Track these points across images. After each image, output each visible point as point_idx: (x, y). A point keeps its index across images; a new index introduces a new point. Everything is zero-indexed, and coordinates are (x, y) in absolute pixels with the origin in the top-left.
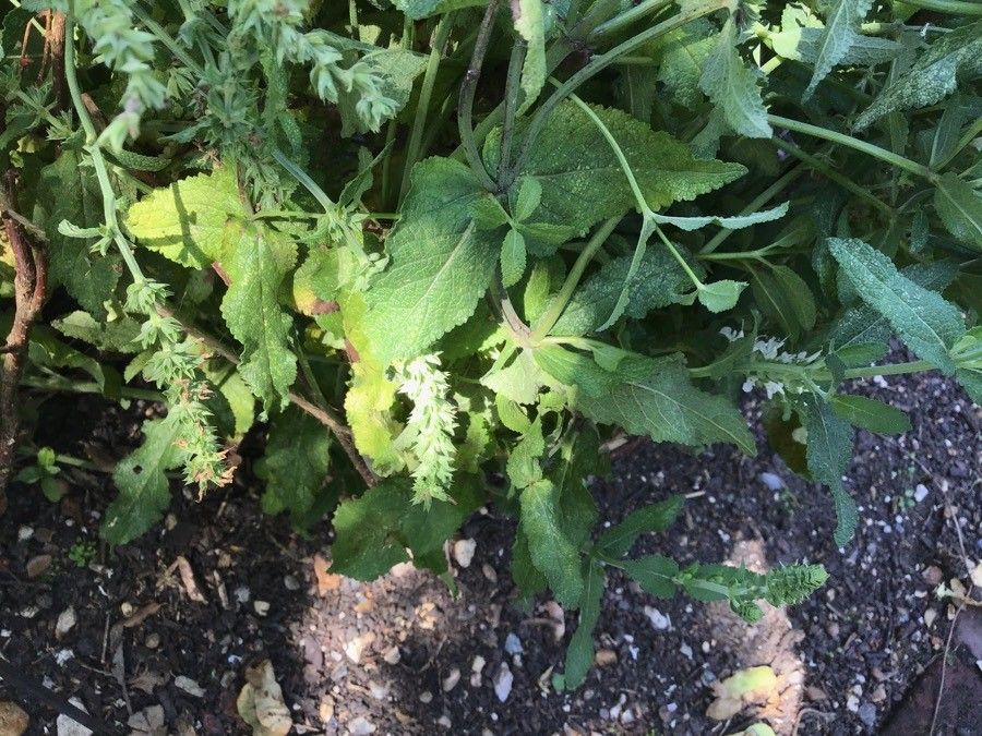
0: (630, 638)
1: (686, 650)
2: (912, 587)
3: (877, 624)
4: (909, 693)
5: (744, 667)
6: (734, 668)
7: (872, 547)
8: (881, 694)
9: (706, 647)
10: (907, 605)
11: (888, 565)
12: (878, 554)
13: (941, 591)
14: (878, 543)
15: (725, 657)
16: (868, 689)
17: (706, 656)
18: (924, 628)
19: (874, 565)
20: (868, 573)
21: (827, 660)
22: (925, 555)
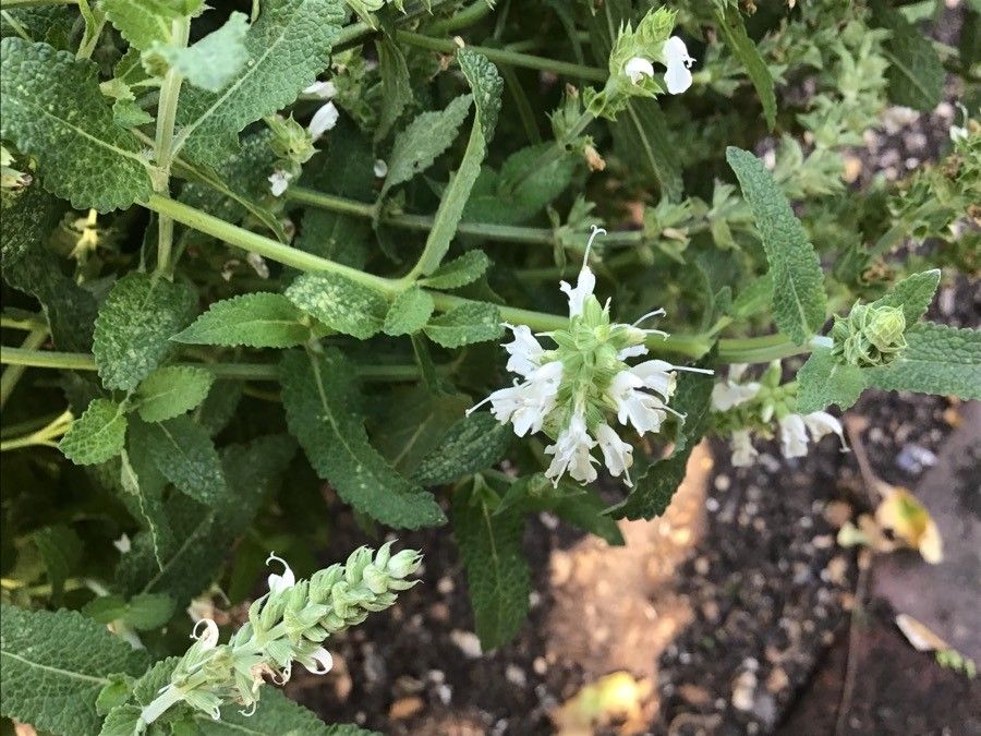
0: (437, 676)
1: (515, 675)
2: (810, 535)
3: (767, 590)
4: (815, 673)
5: (596, 678)
6: (580, 684)
7: (754, 493)
8: (779, 680)
9: (540, 666)
10: (804, 558)
11: (777, 511)
12: (765, 500)
13: (847, 536)
14: (762, 488)
15: (566, 673)
16: (762, 676)
17: (541, 679)
18: (831, 586)
19: (760, 515)
20: (751, 528)
21: (703, 650)
22: (826, 489)
